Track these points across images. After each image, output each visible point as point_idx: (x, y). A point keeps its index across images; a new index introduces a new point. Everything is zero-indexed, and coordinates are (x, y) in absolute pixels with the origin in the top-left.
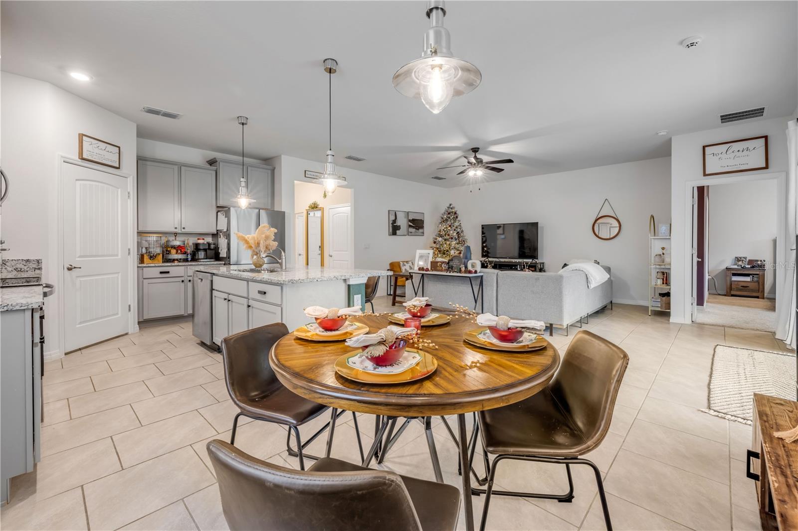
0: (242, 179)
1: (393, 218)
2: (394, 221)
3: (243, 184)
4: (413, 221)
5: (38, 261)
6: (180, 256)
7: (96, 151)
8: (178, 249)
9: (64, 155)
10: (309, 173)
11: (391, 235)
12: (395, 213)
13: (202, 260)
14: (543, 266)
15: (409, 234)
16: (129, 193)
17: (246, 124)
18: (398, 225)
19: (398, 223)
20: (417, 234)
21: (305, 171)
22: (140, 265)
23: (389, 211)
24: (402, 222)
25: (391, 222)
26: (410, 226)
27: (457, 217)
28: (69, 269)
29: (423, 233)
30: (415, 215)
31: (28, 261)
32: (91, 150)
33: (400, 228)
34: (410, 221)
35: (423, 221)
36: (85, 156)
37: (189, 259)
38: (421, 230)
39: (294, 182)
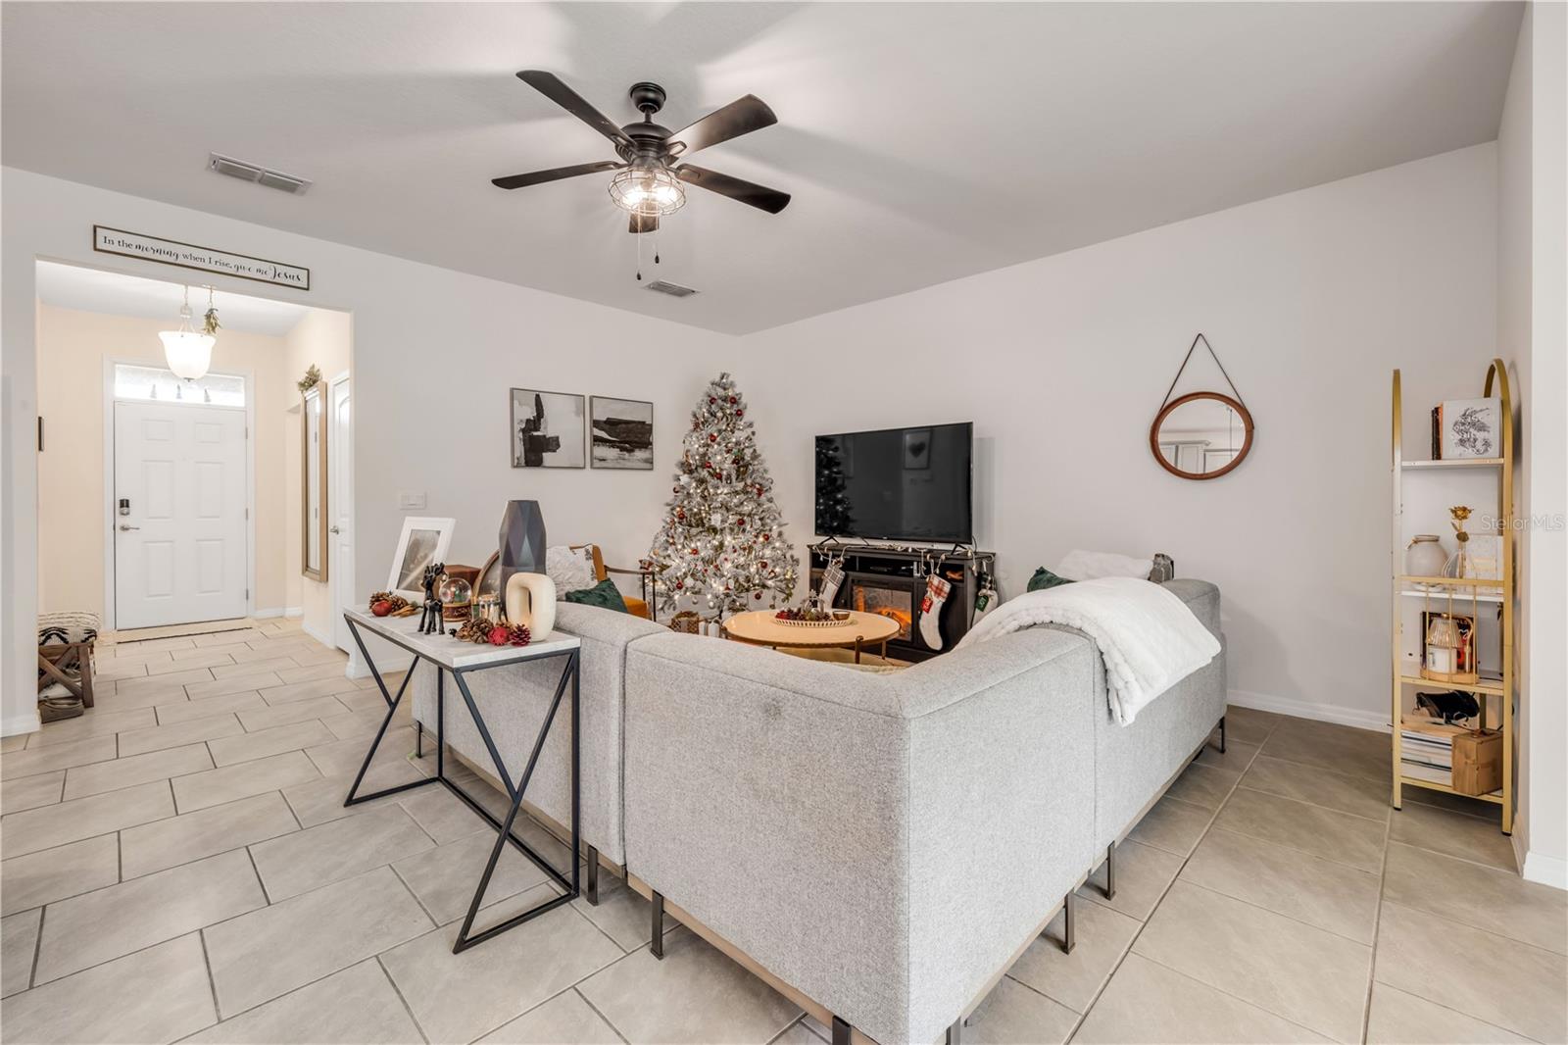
1: (530, 413)
2: (534, 424)
4: (611, 424)
10: (111, 235)
11: (518, 466)
12: (538, 396)
14: (991, 566)
15: (598, 464)
18: (550, 434)
19: (548, 429)
20: (628, 464)
21: (95, 227)
23: (512, 390)
24: (565, 425)
25: (518, 427)
26: (597, 440)
27: (739, 413)
29: (650, 461)
30: (622, 405)
33: (558, 446)
34: (596, 424)
35: (651, 426)
38: (639, 454)
39: (34, 263)
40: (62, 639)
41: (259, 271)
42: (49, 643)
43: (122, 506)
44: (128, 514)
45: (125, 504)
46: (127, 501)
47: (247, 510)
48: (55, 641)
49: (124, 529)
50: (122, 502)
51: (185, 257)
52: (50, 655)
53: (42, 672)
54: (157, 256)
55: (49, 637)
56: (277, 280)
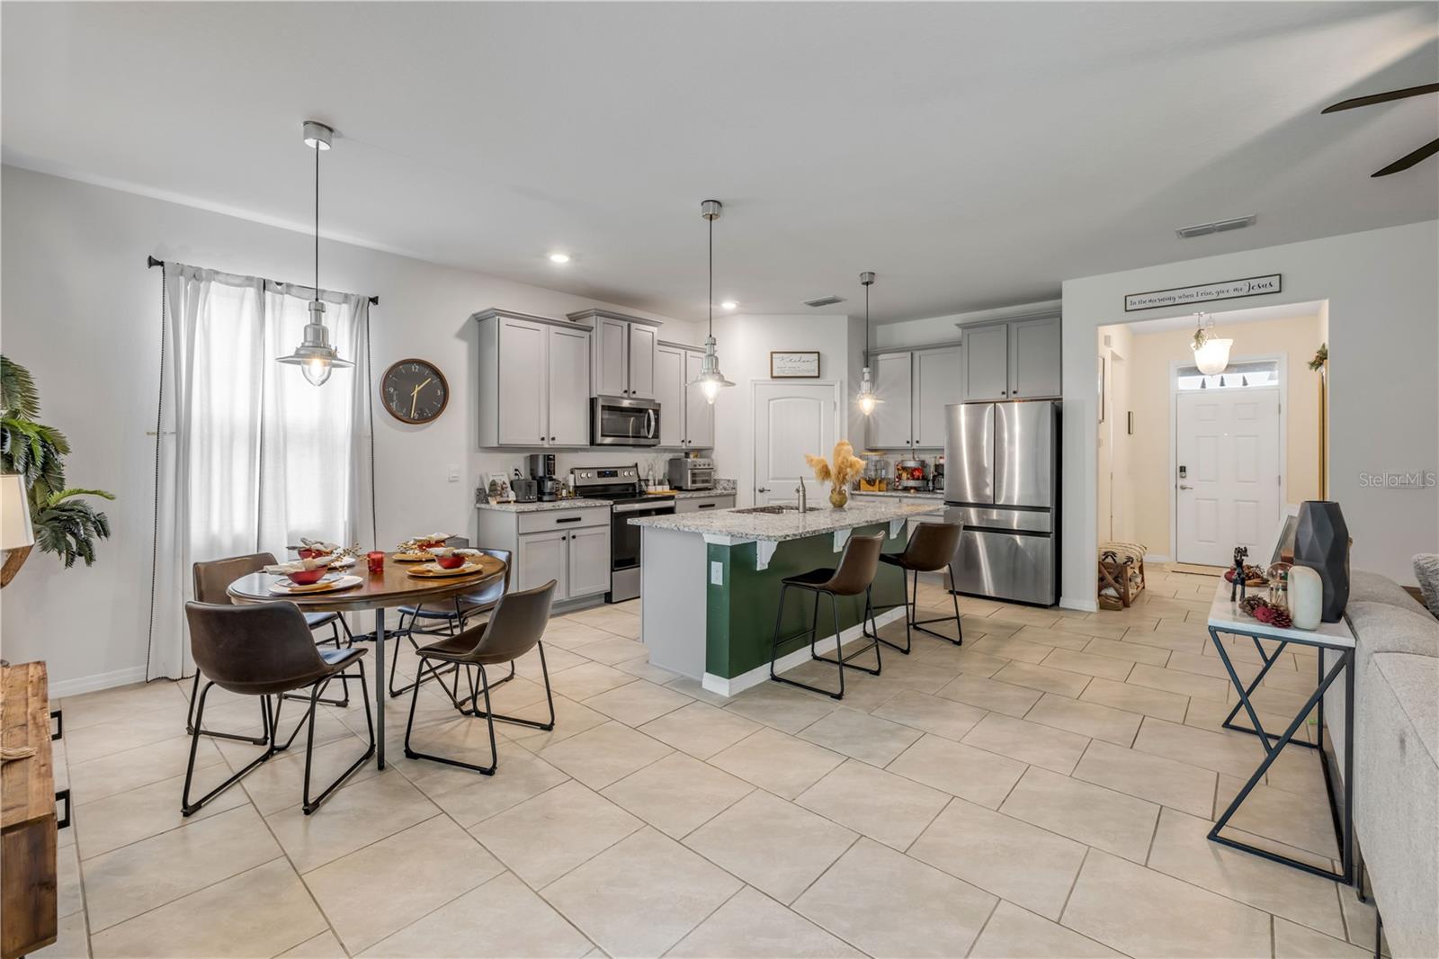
0: (865, 370)
3: (867, 377)
5: (735, 482)
6: (912, 483)
7: (790, 364)
8: (912, 473)
9: (754, 378)
10: (1135, 299)
13: (938, 491)
16: (835, 404)
17: (872, 283)
21: (1127, 296)
22: (853, 492)
28: (762, 491)
31: (729, 481)
32: (784, 365)
36: (774, 375)
37: (931, 488)
39: (1097, 330)
40: (1114, 560)
41: (1236, 290)
42: (1107, 560)
43: (1181, 471)
44: (1185, 477)
45: (1183, 469)
46: (1185, 468)
47: (1279, 477)
48: (1109, 560)
49: (1183, 488)
50: (1181, 467)
51: (1180, 297)
52: (1108, 568)
53: (1101, 579)
54: (1163, 303)
55: (1107, 557)
56: (1252, 292)
